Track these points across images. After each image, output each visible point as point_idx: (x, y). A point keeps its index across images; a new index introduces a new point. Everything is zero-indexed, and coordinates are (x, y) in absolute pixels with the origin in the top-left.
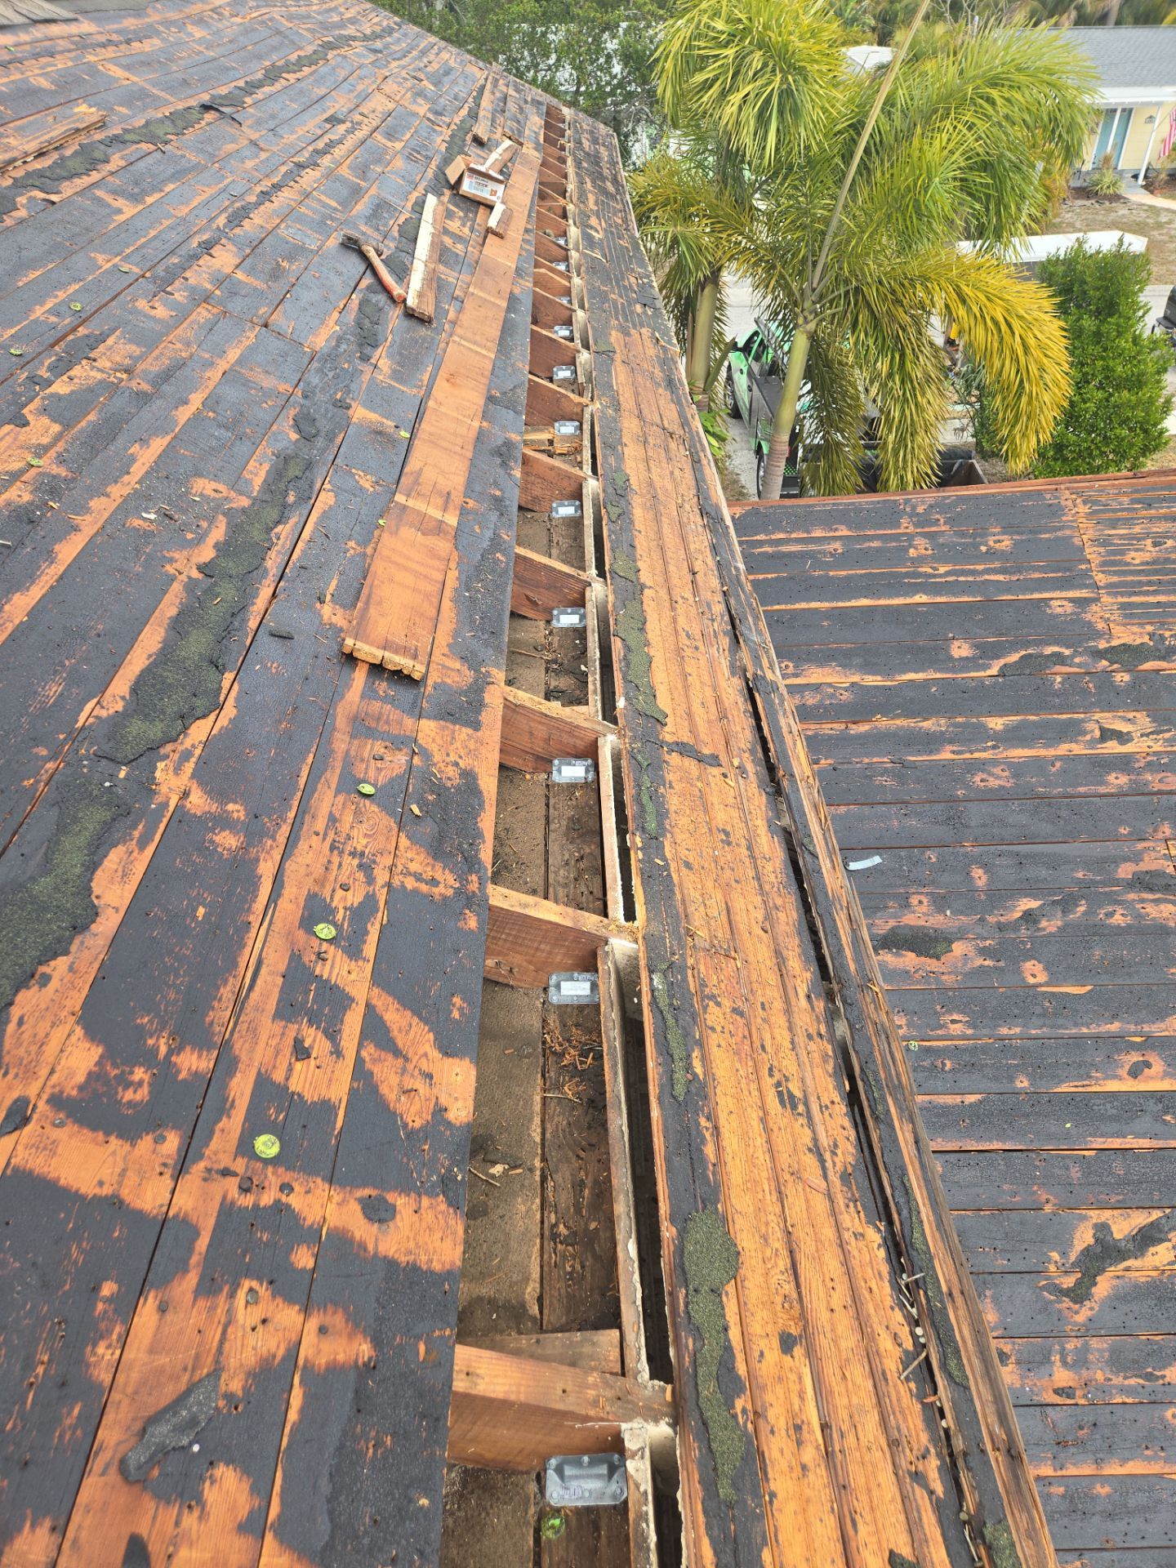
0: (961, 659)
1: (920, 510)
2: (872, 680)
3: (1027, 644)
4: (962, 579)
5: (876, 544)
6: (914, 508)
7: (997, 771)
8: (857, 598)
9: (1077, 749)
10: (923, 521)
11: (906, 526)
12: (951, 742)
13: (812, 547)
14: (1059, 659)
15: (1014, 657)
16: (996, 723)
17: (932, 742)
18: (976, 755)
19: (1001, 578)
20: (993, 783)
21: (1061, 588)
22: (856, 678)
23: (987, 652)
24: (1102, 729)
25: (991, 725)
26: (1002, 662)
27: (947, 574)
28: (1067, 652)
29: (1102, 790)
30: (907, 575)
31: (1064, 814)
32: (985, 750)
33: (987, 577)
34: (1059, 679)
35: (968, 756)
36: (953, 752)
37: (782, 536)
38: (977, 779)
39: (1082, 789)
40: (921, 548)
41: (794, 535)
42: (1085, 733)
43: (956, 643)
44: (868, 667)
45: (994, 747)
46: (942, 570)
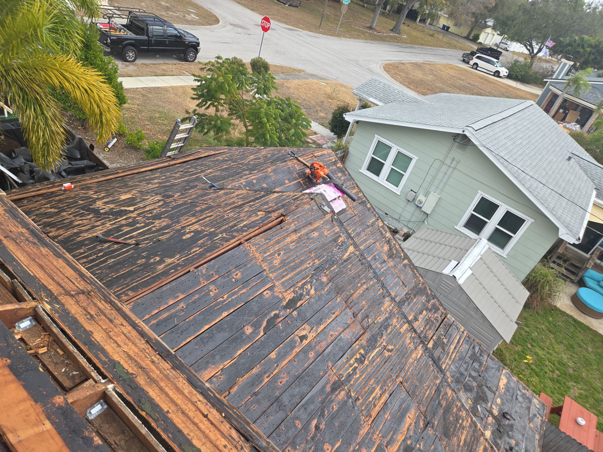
0: (250, 334)
1: (204, 271)
2: (227, 363)
3: (266, 315)
4: (233, 297)
5: (197, 297)
6: (202, 272)
7: (282, 375)
8: (203, 327)
9: (297, 350)
10: (208, 277)
11: (204, 283)
12: (265, 373)
13: (173, 311)
14: (276, 316)
15: (265, 324)
16: (273, 355)
17: (259, 378)
18: (274, 373)
19: (244, 291)
20: (284, 381)
21: (263, 286)
22: (221, 367)
23: (256, 326)
24: (300, 337)
25: (272, 357)
26: (262, 327)
27: (228, 298)
28: (277, 312)
29: (310, 361)
30: (215, 306)
31: (306, 378)
32: (275, 369)
33: (240, 293)
34: (280, 325)
35: (272, 375)
36: (267, 377)
37: (156, 311)
38: (279, 383)
39: (306, 365)
40: (213, 291)
41: (161, 309)
42: (296, 342)
43: (246, 328)
44: (223, 358)
45: (277, 366)
46: (225, 297)
